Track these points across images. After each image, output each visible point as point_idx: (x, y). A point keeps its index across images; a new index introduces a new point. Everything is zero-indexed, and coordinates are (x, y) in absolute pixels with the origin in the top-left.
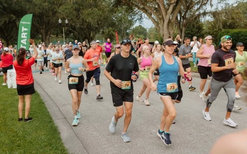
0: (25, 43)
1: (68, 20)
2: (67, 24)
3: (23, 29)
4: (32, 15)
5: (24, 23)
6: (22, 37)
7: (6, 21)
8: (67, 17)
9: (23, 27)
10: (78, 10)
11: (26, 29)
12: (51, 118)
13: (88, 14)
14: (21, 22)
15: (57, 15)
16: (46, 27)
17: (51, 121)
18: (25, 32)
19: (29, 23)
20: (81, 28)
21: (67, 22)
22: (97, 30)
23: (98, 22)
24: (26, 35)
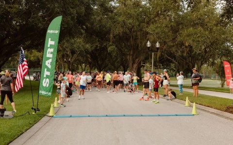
0: (50, 66)
1: (159, 43)
2: (158, 48)
3: (50, 42)
6: (47, 55)
8: (159, 38)
9: (50, 39)
11: (53, 43)
14: (48, 31)
15: (148, 36)
16: (134, 53)
18: (51, 46)
19: (57, 32)
20: (182, 56)
21: (158, 45)
23: (205, 48)
24: (51, 53)
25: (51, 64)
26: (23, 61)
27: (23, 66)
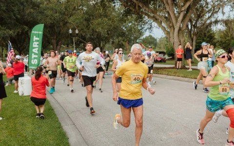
0: (37, 52)
1: (78, 30)
2: (77, 34)
3: (35, 38)
4: (43, 25)
5: (35, 32)
6: (34, 46)
7: (19, 32)
8: (78, 27)
9: (35, 37)
10: (88, 20)
11: (37, 39)
12: (60, 124)
13: (98, 24)
14: (33, 32)
15: (68, 25)
16: (57, 37)
17: (60, 127)
18: (36, 41)
19: (41, 33)
20: (91, 38)
21: (77, 32)
22: (107, 40)
23: (108, 32)
24: (38, 45)
25: (38, 51)
26: (11, 49)
27: (11, 53)
